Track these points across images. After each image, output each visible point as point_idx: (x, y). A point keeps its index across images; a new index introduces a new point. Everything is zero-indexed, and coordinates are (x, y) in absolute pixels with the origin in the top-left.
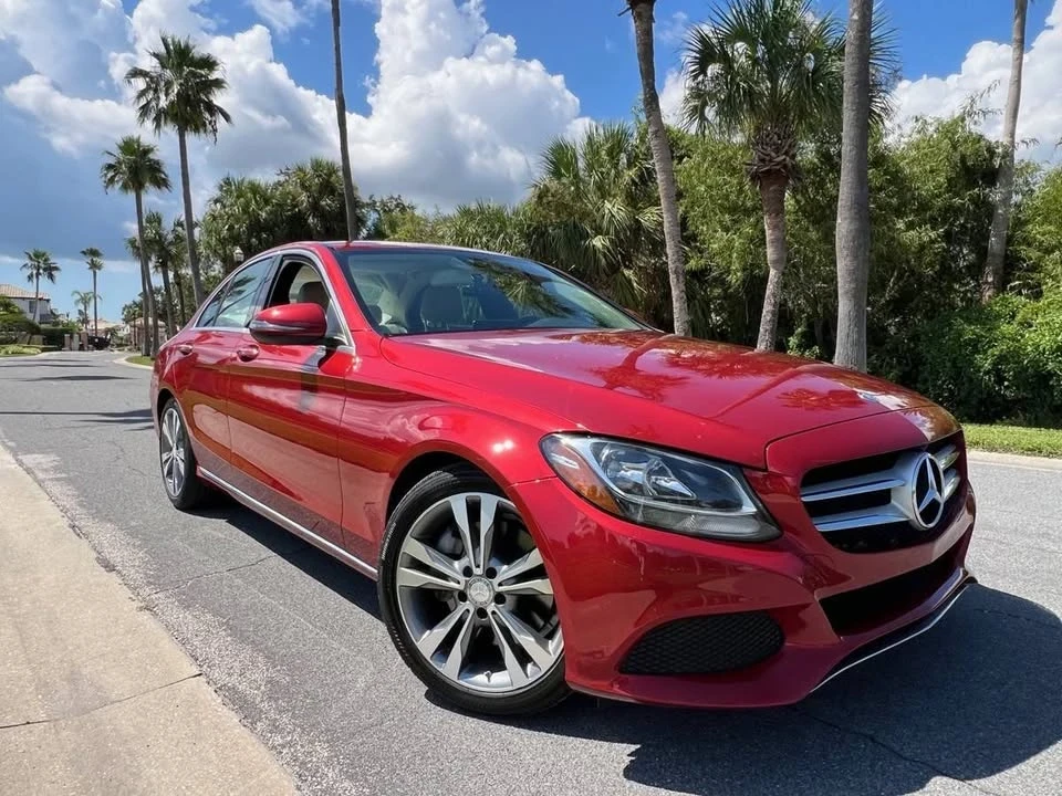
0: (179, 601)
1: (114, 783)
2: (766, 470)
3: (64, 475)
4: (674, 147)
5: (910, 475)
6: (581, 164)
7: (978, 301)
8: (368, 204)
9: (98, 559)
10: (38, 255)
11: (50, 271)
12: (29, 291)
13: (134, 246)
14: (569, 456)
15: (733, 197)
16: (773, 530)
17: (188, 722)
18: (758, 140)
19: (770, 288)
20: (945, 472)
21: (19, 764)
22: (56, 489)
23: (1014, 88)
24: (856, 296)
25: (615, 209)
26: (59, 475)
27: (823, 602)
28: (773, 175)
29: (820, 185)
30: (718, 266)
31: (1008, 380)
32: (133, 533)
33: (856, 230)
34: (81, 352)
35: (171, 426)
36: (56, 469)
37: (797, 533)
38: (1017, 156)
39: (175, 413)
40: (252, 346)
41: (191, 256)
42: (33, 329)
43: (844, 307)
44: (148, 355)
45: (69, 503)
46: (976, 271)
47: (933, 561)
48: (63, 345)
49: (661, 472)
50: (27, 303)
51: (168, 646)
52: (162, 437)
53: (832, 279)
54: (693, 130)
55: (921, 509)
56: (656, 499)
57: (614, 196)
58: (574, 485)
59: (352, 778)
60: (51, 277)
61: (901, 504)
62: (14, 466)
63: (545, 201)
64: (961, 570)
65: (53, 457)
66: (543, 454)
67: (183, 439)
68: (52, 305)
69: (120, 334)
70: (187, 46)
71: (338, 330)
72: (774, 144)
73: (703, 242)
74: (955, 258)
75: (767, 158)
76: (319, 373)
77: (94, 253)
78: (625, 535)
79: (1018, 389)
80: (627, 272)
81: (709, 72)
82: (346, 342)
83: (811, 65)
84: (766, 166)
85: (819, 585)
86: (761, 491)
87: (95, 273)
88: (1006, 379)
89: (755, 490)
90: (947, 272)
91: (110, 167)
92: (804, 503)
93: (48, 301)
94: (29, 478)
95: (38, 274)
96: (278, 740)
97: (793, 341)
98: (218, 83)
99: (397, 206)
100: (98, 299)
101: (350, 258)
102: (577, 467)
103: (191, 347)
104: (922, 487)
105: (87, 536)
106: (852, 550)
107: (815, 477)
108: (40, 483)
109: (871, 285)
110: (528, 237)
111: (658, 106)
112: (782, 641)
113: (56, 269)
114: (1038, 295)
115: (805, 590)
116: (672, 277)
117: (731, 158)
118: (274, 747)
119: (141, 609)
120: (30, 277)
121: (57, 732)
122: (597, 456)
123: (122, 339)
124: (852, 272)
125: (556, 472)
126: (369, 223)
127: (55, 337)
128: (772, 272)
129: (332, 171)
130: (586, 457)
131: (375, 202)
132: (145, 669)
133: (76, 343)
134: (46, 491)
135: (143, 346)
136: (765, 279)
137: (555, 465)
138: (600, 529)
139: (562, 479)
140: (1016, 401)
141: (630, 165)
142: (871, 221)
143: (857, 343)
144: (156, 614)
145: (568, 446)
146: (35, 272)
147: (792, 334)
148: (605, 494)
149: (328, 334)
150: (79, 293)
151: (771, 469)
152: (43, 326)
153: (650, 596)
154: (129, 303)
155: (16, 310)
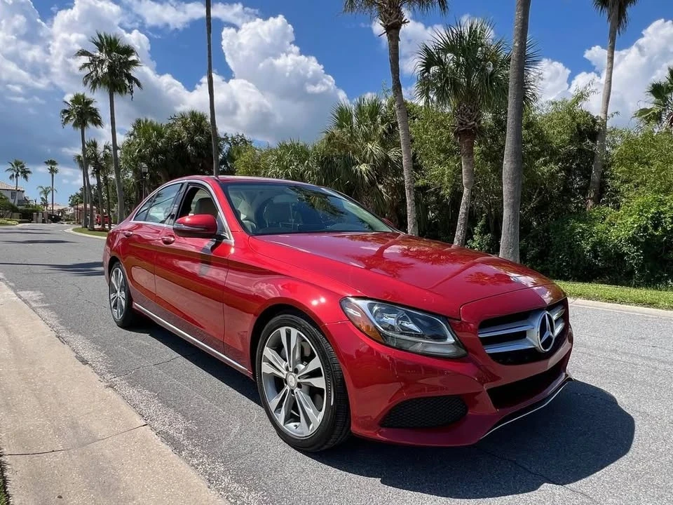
0: (128, 382)
1: (106, 484)
2: (460, 320)
3: (47, 305)
4: (408, 112)
5: (537, 323)
6: (354, 120)
7: (585, 209)
8: (224, 139)
9: (76, 357)
10: (17, 164)
11: (25, 173)
12: (11, 185)
13: (79, 161)
14: (355, 309)
15: (444, 143)
16: (463, 351)
17: (143, 451)
18: (458, 112)
19: (464, 199)
20: (556, 321)
21: (53, 473)
22: (45, 313)
23: (607, 85)
24: (513, 207)
25: (374, 148)
26: (45, 305)
27: (488, 391)
28: (468, 133)
29: (494, 138)
30: (434, 184)
31: (600, 257)
32: (95, 341)
33: (514, 168)
34: (44, 224)
35: (117, 278)
36: (42, 301)
37: (476, 354)
38: (609, 125)
39: (120, 271)
40: (171, 236)
41: (115, 168)
42: (13, 209)
43: (507, 213)
44: (87, 227)
45: (55, 322)
46: (584, 190)
47: (548, 368)
48: (32, 220)
49: (404, 319)
50: (10, 192)
51: (125, 408)
52: (110, 284)
53: (500, 194)
54: (422, 103)
55: (542, 341)
56: (402, 334)
57: (373, 141)
58: (357, 324)
59: (238, 482)
60: (26, 177)
61: (532, 338)
62: (16, 298)
63: (332, 141)
64: (564, 374)
65: (38, 293)
66: (342, 308)
67: (125, 287)
68: (25, 195)
69: (68, 213)
70: (115, 40)
71: (223, 230)
72: (468, 114)
73: (425, 171)
74: (572, 183)
75: (464, 123)
76: (212, 255)
77: (53, 163)
78: (385, 353)
79: (606, 261)
80: (380, 187)
81: (431, 71)
82: (228, 237)
83: (490, 69)
84: (463, 127)
85: (486, 381)
86: (457, 331)
87: (53, 176)
88: (599, 256)
89: (454, 329)
90: (567, 191)
91: (65, 111)
92: (480, 338)
93: (23, 191)
94: (26, 306)
95: (17, 175)
96: (195, 461)
97: (477, 230)
98: (134, 63)
99: (241, 140)
100: (54, 191)
101: (229, 187)
102: (360, 316)
103: (131, 233)
104: (543, 330)
105: (68, 343)
106: (505, 363)
107: (486, 324)
108: (34, 309)
109: (523, 198)
110: (321, 164)
111: (401, 90)
112: (467, 412)
113: (29, 172)
114: (618, 208)
115: (478, 384)
116: (407, 192)
117: (443, 120)
118: (193, 465)
119: (107, 387)
120: (12, 177)
121: (70, 456)
122: (371, 310)
123: (68, 216)
124: (512, 193)
125: (348, 318)
126: (224, 150)
127: (27, 214)
128: (465, 190)
129: (202, 118)
130: (365, 310)
131: (228, 138)
132: (114, 421)
133: (40, 218)
134: (39, 315)
135: (82, 221)
136: (461, 194)
137: (348, 315)
138: (371, 349)
139: (352, 322)
140: (605, 269)
141: (383, 123)
142: (524, 160)
143: (513, 234)
144: (115, 390)
145: (355, 304)
146: (15, 174)
147: (476, 225)
148: (374, 329)
149: (218, 232)
150: (42, 187)
151: (462, 319)
152: (20, 207)
153: (398, 386)
154: (74, 194)
155: (3, 197)
